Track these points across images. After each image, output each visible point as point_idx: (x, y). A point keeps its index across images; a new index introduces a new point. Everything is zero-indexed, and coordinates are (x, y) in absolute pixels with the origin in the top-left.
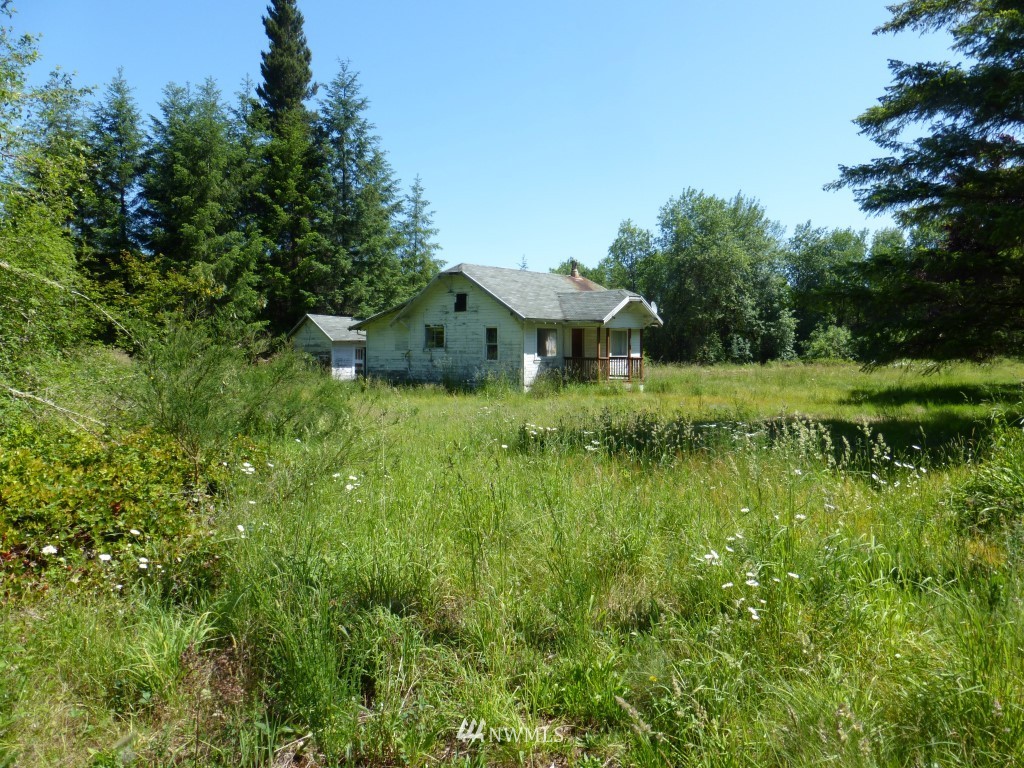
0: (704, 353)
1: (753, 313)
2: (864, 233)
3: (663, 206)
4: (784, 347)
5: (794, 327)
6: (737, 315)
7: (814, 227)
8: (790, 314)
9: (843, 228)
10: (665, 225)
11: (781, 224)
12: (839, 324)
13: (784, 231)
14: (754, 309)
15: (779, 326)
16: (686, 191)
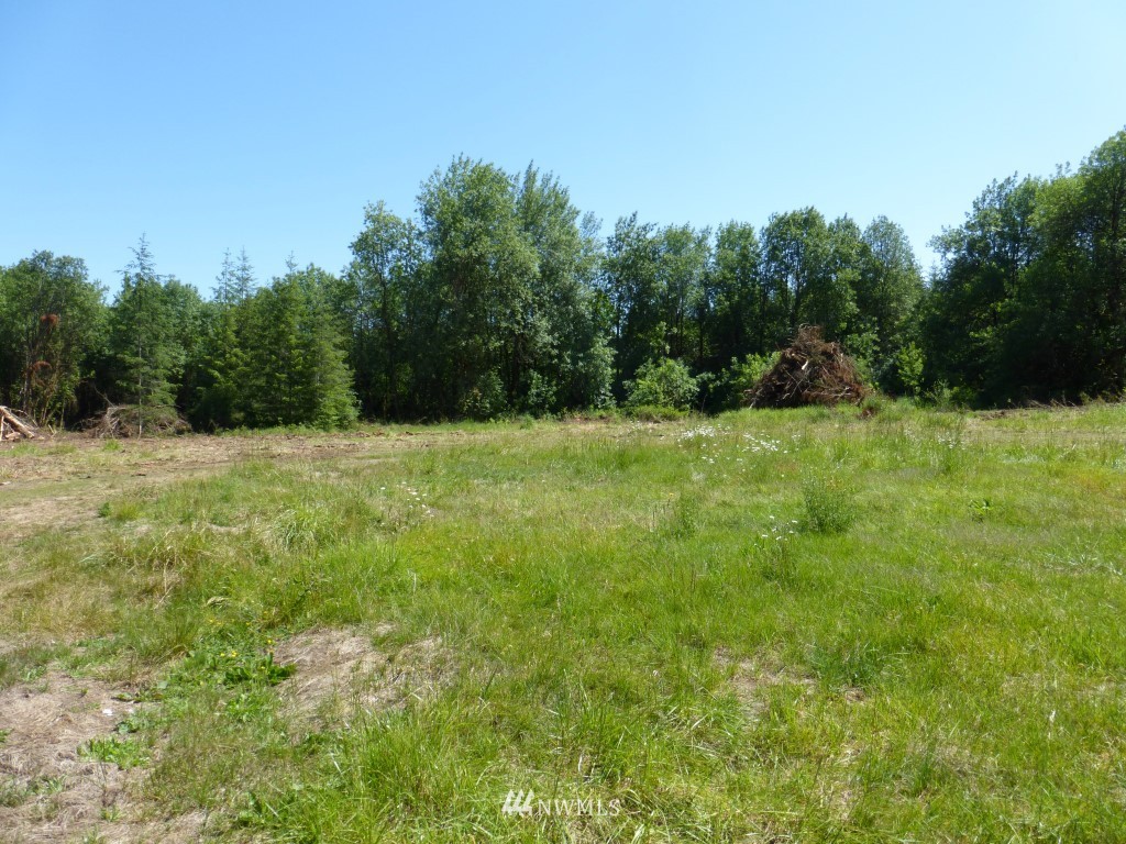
0: (476, 401)
1: (548, 339)
2: (706, 232)
3: (426, 181)
4: (598, 389)
5: (610, 360)
6: (524, 341)
7: (640, 222)
8: (606, 342)
9: (679, 224)
10: (427, 212)
11: (596, 215)
12: (673, 356)
13: (599, 227)
14: (551, 332)
15: (589, 358)
16: (457, 161)
